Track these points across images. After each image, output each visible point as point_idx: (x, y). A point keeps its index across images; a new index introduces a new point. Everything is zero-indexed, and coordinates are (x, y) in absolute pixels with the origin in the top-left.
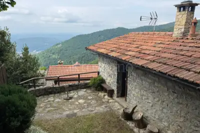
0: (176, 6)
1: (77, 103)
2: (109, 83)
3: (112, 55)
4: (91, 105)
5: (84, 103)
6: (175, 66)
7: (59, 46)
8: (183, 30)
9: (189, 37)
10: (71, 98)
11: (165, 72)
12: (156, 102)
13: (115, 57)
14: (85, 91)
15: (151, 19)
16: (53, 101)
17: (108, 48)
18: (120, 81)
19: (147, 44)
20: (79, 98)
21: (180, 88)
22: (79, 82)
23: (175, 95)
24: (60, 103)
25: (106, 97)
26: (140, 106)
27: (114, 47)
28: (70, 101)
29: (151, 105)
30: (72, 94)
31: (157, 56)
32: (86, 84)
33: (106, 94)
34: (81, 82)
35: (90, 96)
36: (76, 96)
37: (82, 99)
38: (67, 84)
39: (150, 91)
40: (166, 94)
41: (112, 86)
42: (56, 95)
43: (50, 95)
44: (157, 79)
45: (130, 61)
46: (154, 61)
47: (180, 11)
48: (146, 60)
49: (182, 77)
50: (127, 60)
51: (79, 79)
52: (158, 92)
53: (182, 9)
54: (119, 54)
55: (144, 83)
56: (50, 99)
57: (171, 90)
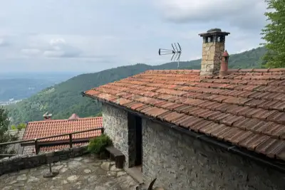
0: (201, 35)
1: (65, 182)
2: (117, 145)
3: (118, 103)
4: (88, 183)
5: (77, 181)
6: (200, 117)
7: (50, 91)
8: (212, 67)
9: (220, 76)
10: (55, 174)
11: (187, 126)
12: (181, 172)
13: (122, 106)
14: (80, 161)
15: (173, 52)
16: (25, 181)
17: (114, 92)
18: (132, 142)
19: (167, 86)
20: (70, 172)
21: (210, 148)
22: (71, 146)
23: (206, 159)
24: (37, 184)
25: (114, 168)
26: (161, 178)
27: (123, 91)
28: (54, 178)
29: (175, 176)
30: (58, 167)
31: (178, 103)
32: (83, 149)
33: (113, 163)
34: (75, 146)
35: (88, 168)
36: (64, 170)
37: (73, 174)
38: (51, 151)
39: (173, 155)
40: (194, 158)
41: (121, 150)
42: (32, 170)
43: (21, 172)
44: (180, 137)
45: (142, 111)
46: (173, 110)
47: (207, 42)
48: (164, 108)
49: (209, 132)
50: (138, 110)
51: (71, 142)
52: (182, 155)
53: (209, 39)
54: (128, 101)
55: (164, 142)
56: (19, 178)
57: (199, 153)
